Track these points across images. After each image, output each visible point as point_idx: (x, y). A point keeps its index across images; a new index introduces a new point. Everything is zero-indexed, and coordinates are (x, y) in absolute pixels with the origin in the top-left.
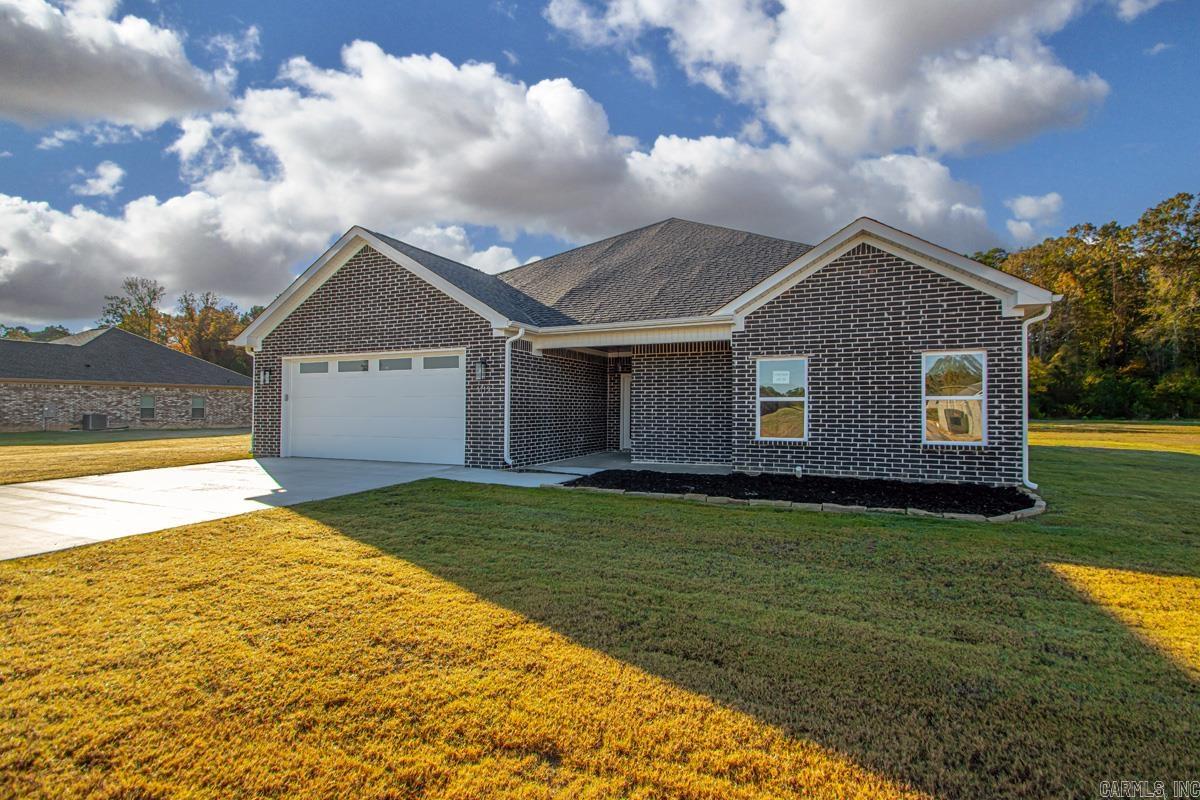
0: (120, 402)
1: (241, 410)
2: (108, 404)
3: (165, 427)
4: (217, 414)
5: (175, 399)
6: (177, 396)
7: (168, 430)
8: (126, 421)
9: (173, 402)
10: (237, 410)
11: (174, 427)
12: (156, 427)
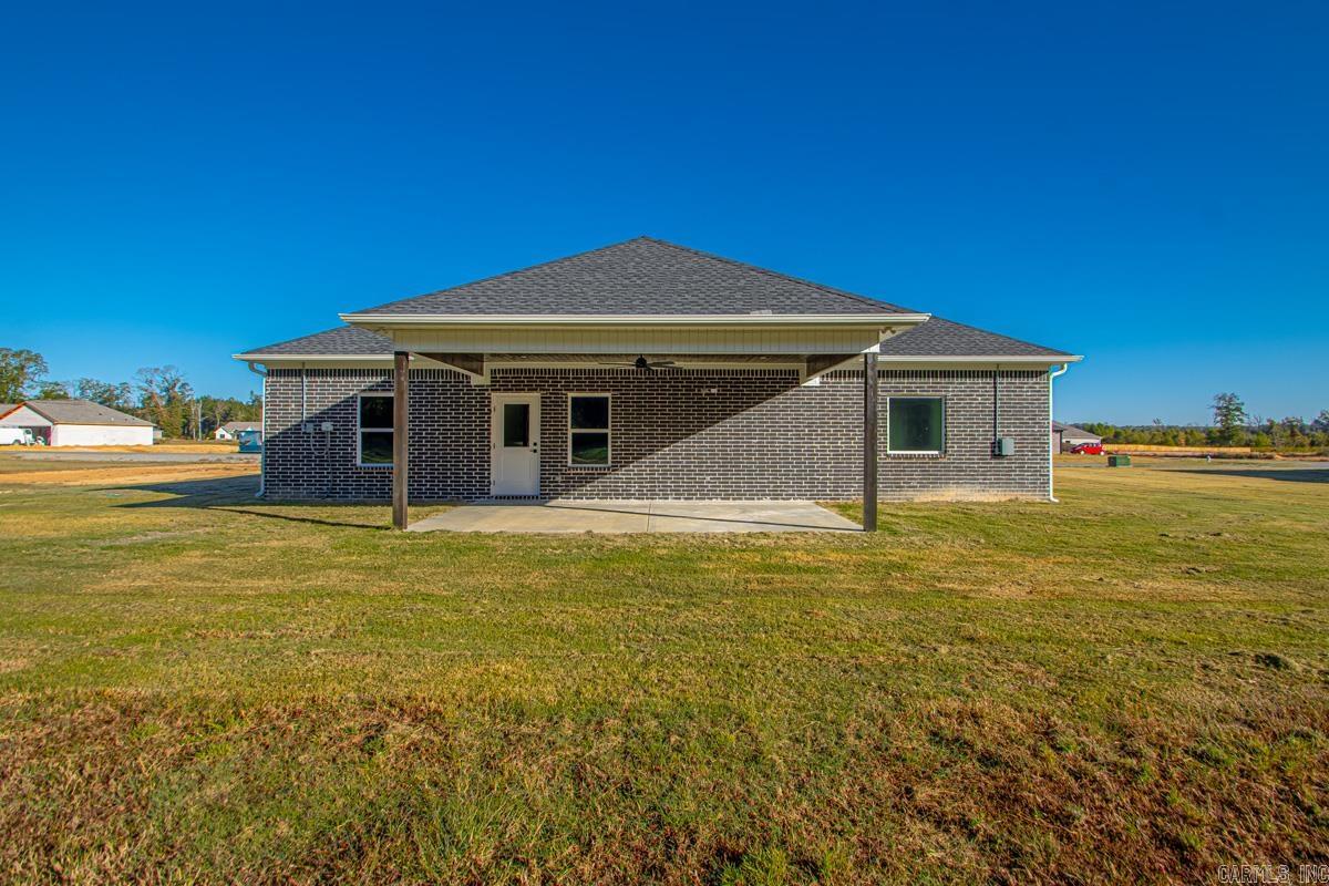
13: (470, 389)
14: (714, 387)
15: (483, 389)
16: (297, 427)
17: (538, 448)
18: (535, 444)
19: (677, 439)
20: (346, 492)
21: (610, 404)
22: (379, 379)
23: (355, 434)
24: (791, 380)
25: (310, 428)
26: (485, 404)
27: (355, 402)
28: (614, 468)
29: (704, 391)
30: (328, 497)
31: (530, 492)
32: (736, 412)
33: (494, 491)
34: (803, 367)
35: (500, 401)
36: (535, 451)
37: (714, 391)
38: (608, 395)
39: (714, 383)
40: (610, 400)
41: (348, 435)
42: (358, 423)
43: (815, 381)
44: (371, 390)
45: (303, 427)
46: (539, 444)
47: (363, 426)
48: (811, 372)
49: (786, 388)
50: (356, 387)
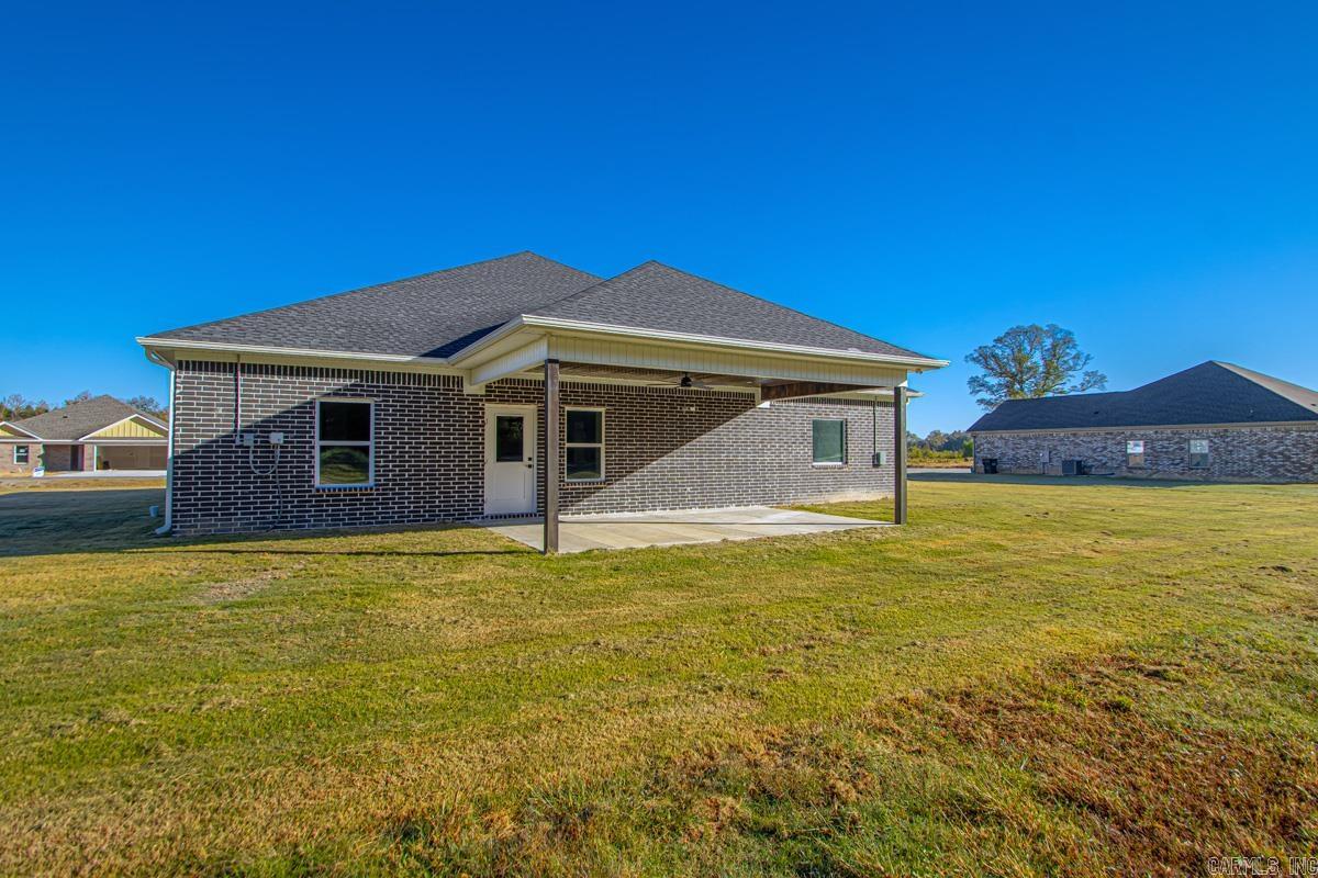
0: (1105, 448)
1: (1267, 457)
2: (1094, 450)
3: (1154, 476)
4: (1227, 462)
5: (1165, 443)
6: (1168, 439)
7: (1159, 480)
8: (1112, 468)
9: (1164, 447)
10: (1260, 456)
11: (1166, 477)
12: (1145, 476)
13: (462, 399)
14: (692, 406)
15: (476, 399)
16: (227, 440)
17: (535, 462)
18: (530, 459)
19: (663, 454)
20: (301, 519)
21: (603, 419)
22: (348, 382)
23: (313, 447)
24: (748, 402)
25: (249, 440)
26: (478, 416)
27: (314, 408)
28: (608, 482)
29: (684, 410)
30: (275, 527)
31: (524, 511)
32: (710, 429)
33: (488, 510)
34: (758, 392)
35: (493, 411)
36: (530, 466)
37: (693, 409)
38: (602, 410)
39: (693, 402)
40: (603, 415)
41: (304, 451)
42: (317, 435)
43: (766, 404)
44: (336, 394)
45: (238, 439)
46: (535, 459)
47: (323, 437)
48: (765, 397)
49: (746, 409)
50: (316, 391)
